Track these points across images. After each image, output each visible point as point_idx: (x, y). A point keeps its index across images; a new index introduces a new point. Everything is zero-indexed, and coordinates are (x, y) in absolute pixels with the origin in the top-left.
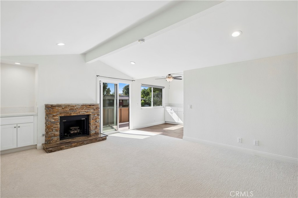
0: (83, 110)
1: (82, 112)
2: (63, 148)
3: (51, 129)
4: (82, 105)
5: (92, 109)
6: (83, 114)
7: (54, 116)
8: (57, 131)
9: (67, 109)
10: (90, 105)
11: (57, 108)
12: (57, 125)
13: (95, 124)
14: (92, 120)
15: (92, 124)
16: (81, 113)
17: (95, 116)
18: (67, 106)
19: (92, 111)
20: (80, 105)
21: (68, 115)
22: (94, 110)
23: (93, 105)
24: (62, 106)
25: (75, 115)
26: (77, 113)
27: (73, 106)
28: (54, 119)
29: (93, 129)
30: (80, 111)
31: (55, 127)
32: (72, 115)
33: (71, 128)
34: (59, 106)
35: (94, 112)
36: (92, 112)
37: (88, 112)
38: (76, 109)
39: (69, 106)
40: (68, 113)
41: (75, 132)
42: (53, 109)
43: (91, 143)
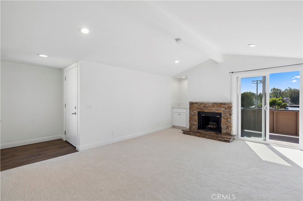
0: (214, 108)
1: (213, 109)
2: (191, 134)
3: (192, 119)
4: (213, 103)
5: (223, 108)
6: (214, 112)
7: (193, 110)
8: (195, 121)
9: (201, 106)
10: (221, 104)
11: (195, 105)
12: (195, 117)
13: (227, 124)
14: (223, 118)
15: (223, 123)
16: (212, 111)
17: (227, 116)
18: (201, 104)
19: (223, 109)
20: (211, 103)
21: (202, 111)
22: (226, 109)
23: (224, 104)
24: (198, 103)
25: (207, 111)
26: (208, 110)
27: (206, 104)
28: (194, 113)
29: (224, 128)
30: (211, 108)
31: (194, 119)
32: (205, 111)
33: (210, 123)
34: (196, 103)
35: (225, 111)
36: (223, 111)
37: (218, 110)
38: (208, 106)
39: (203, 103)
40: (202, 109)
41: (212, 126)
42: (193, 105)
43: (212, 139)
